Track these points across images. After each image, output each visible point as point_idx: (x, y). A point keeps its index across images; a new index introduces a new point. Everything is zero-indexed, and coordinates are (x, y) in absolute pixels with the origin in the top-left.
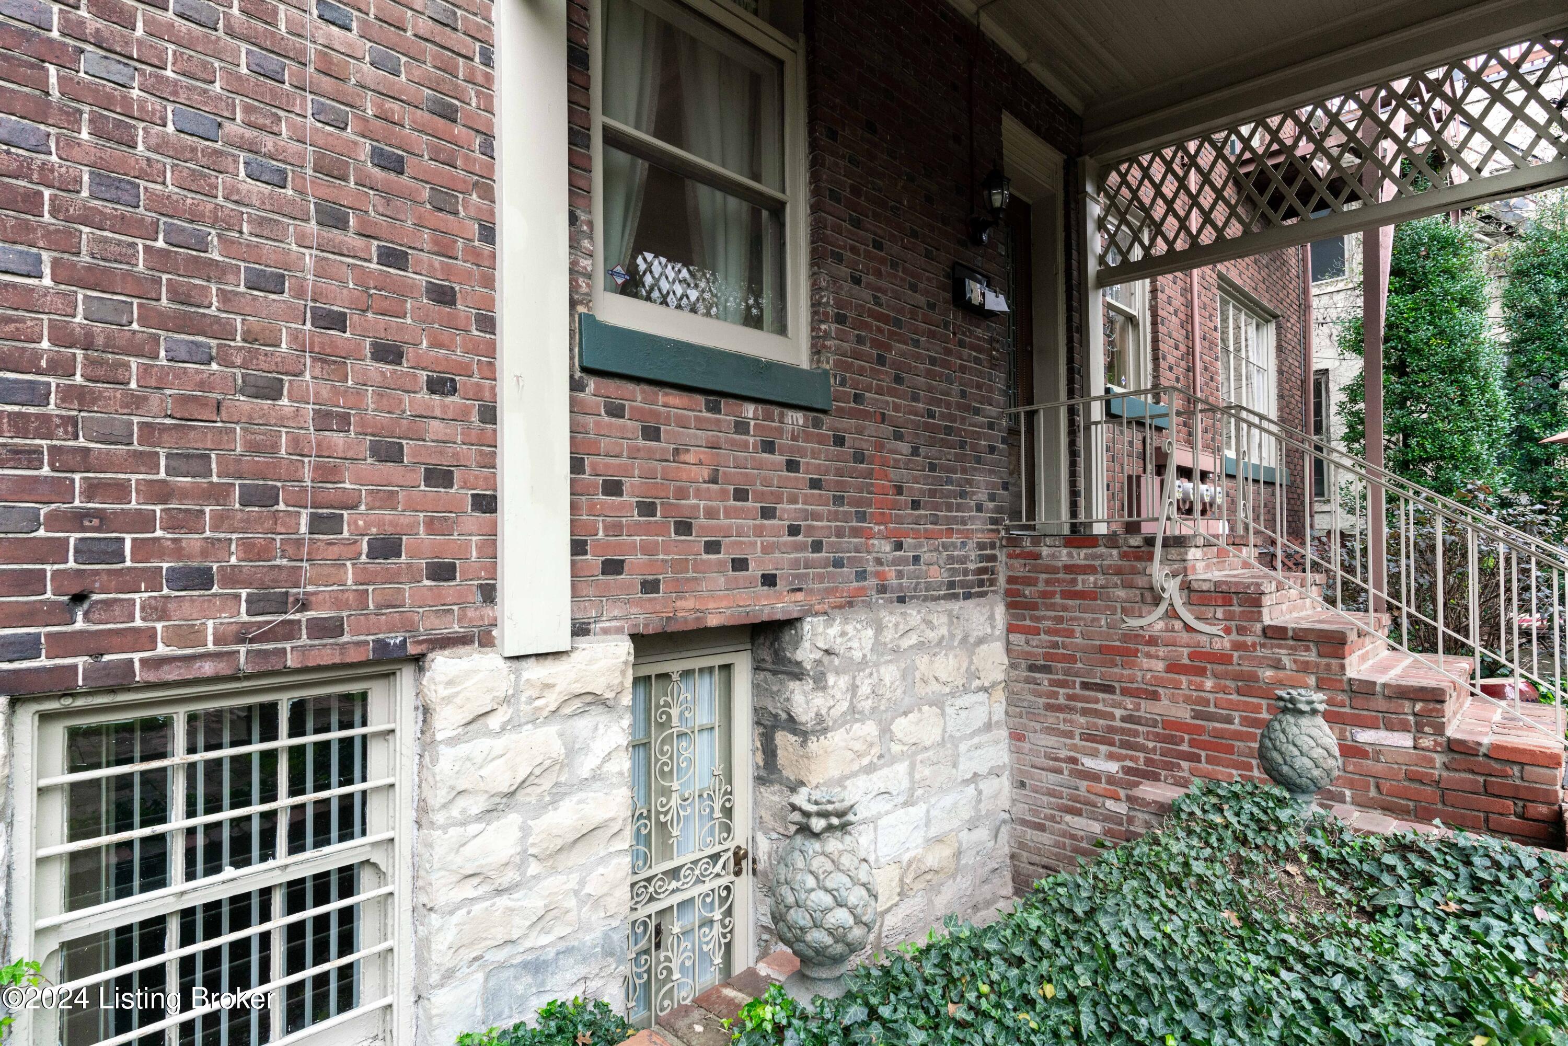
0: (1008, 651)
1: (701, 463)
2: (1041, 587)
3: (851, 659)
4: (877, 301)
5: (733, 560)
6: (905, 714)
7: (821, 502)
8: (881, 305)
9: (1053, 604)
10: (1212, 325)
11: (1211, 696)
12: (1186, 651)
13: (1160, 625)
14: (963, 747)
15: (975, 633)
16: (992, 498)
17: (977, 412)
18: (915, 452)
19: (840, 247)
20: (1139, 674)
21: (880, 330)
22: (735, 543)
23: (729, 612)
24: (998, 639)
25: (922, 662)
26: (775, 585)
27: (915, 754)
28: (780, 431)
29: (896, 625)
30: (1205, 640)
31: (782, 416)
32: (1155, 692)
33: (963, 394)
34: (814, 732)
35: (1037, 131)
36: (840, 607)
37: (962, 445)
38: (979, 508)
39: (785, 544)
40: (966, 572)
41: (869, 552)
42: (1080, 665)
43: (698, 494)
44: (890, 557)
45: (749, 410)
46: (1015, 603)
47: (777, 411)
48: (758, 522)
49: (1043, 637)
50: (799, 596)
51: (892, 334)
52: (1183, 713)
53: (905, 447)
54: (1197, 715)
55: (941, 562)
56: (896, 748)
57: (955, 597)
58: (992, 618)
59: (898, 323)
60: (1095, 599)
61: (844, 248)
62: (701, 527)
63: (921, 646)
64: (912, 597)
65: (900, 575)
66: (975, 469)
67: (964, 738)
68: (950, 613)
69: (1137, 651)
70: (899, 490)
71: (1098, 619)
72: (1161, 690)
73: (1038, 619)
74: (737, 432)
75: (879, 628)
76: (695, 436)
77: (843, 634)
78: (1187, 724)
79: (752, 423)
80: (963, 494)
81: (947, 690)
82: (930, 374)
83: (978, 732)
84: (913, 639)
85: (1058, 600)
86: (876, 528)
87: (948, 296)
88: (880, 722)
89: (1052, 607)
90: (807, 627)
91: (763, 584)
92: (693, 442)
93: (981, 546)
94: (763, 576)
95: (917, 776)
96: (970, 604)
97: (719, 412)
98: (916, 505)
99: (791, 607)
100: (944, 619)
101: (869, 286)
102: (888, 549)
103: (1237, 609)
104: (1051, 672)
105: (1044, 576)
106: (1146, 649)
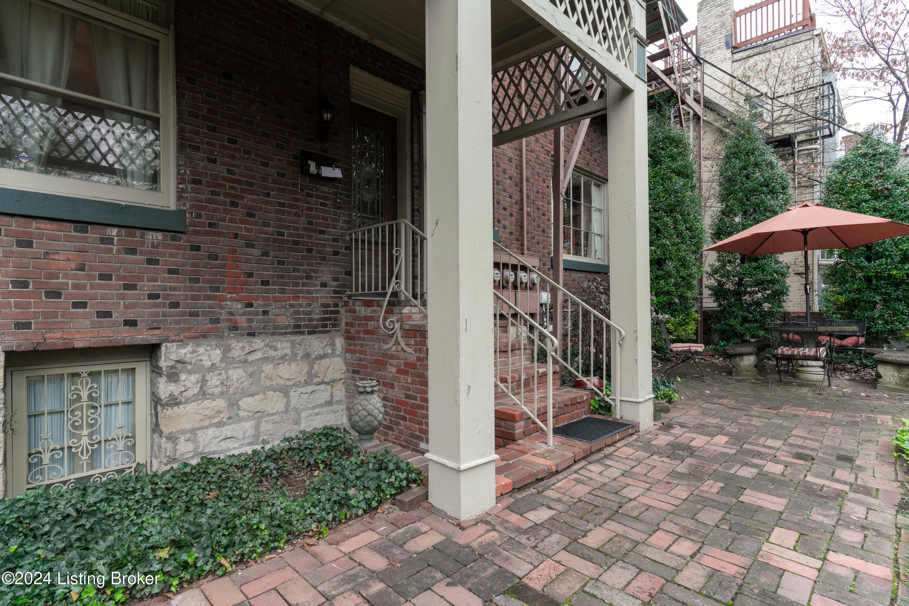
0: (346, 363)
1: (68, 260)
2: (357, 328)
3: (203, 365)
4: (229, 171)
5: (98, 312)
6: (252, 395)
7: (177, 281)
8: (235, 174)
9: (360, 337)
10: (545, 185)
11: (411, 386)
12: (403, 362)
13: (394, 348)
14: (304, 414)
15: (316, 353)
16: (336, 279)
17: (322, 232)
18: (265, 254)
19: (198, 143)
20: (388, 374)
21: (231, 188)
22: (100, 303)
23: (92, 340)
24: (339, 356)
25: (268, 368)
26: (137, 325)
27: (260, 418)
28: (142, 244)
29: (243, 348)
30: (408, 355)
31: (143, 236)
32: (393, 384)
33: (310, 223)
34: (168, 405)
35: (383, 77)
36: (195, 338)
37: (310, 251)
38: (324, 285)
39: (145, 304)
40: (311, 320)
41: (222, 309)
42: (369, 370)
43: (66, 276)
44: (242, 311)
45: (114, 232)
46: (349, 338)
47: (138, 232)
48: (121, 292)
49: (358, 355)
50: (157, 332)
51: (242, 190)
52: (402, 397)
53: (256, 252)
54: (408, 396)
55: (288, 314)
56: (242, 414)
57: (302, 333)
58: (333, 345)
59: (251, 184)
60: (374, 334)
61: (202, 143)
62: (69, 294)
63: (266, 359)
64: (262, 333)
65: (250, 321)
66: (320, 264)
67: (304, 409)
68: (293, 343)
69: (387, 362)
70: (250, 275)
71: (374, 345)
72: (395, 383)
73: (355, 345)
74: (101, 243)
75: (227, 350)
76: (65, 245)
77: (193, 352)
78: (403, 401)
79: (116, 238)
80: (309, 277)
81: (291, 383)
82: (277, 212)
83: (321, 405)
84: (259, 355)
85: (362, 335)
86: (229, 296)
87: (297, 169)
88: (229, 400)
89: (360, 339)
90: (163, 349)
91: (124, 325)
92: (62, 248)
93: (323, 306)
94: (124, 321)
95: (262, 429)
96: (313, 337)
97: (87, 232)
98: (264, 283)
99: (150, 337)
100: (288, 345)
101: (222, 163)
102: (239, 306)
103: (418, 339)
104: (359, 374)
105: (358, 322)
106: (390, 361)
